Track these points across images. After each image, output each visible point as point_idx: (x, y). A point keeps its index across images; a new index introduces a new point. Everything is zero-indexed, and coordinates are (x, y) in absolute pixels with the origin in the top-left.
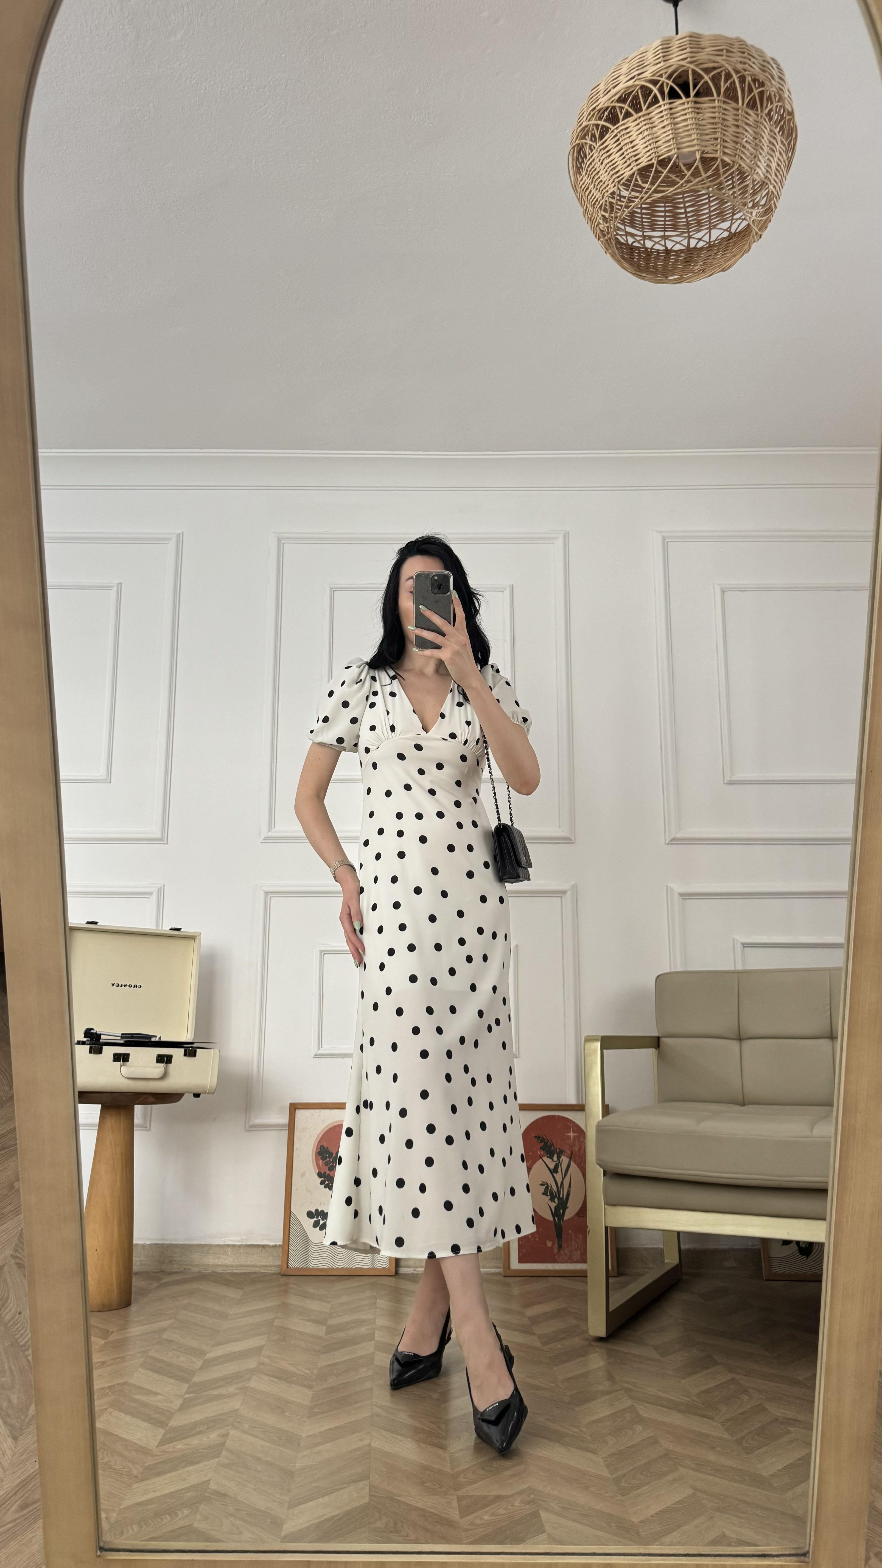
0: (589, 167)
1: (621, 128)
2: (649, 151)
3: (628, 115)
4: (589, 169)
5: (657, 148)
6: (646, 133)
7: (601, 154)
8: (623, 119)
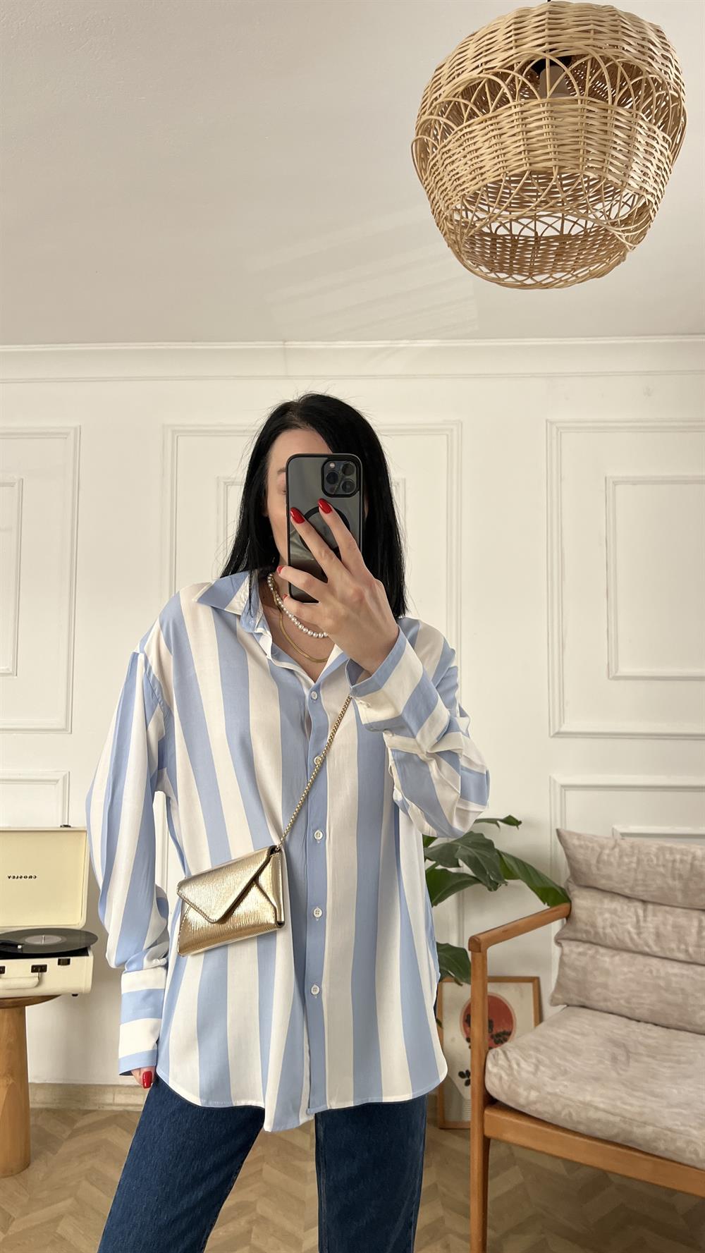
0: (432, 168)
1: (465, 131)
2: (496, 164)
3: (472, 115)
4: (433, 171)
5: (506, 161)
6: (494, 141)
7: (444, 157)
8: (468, 120)
